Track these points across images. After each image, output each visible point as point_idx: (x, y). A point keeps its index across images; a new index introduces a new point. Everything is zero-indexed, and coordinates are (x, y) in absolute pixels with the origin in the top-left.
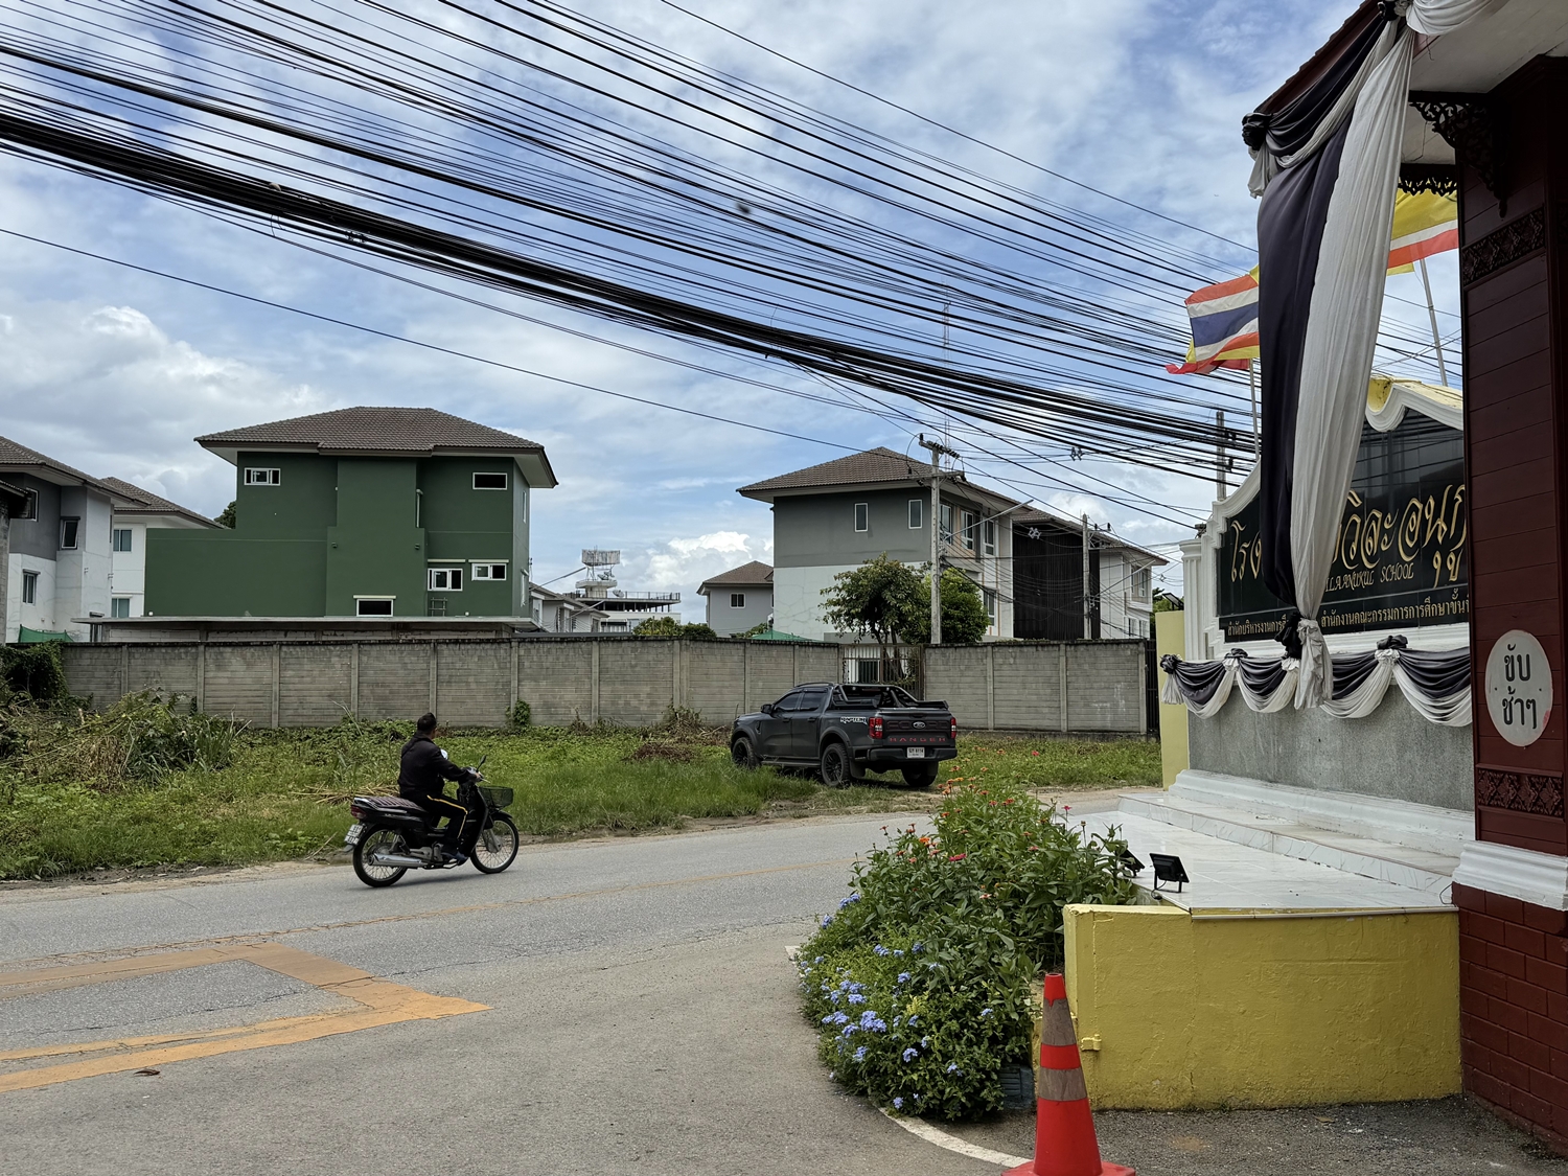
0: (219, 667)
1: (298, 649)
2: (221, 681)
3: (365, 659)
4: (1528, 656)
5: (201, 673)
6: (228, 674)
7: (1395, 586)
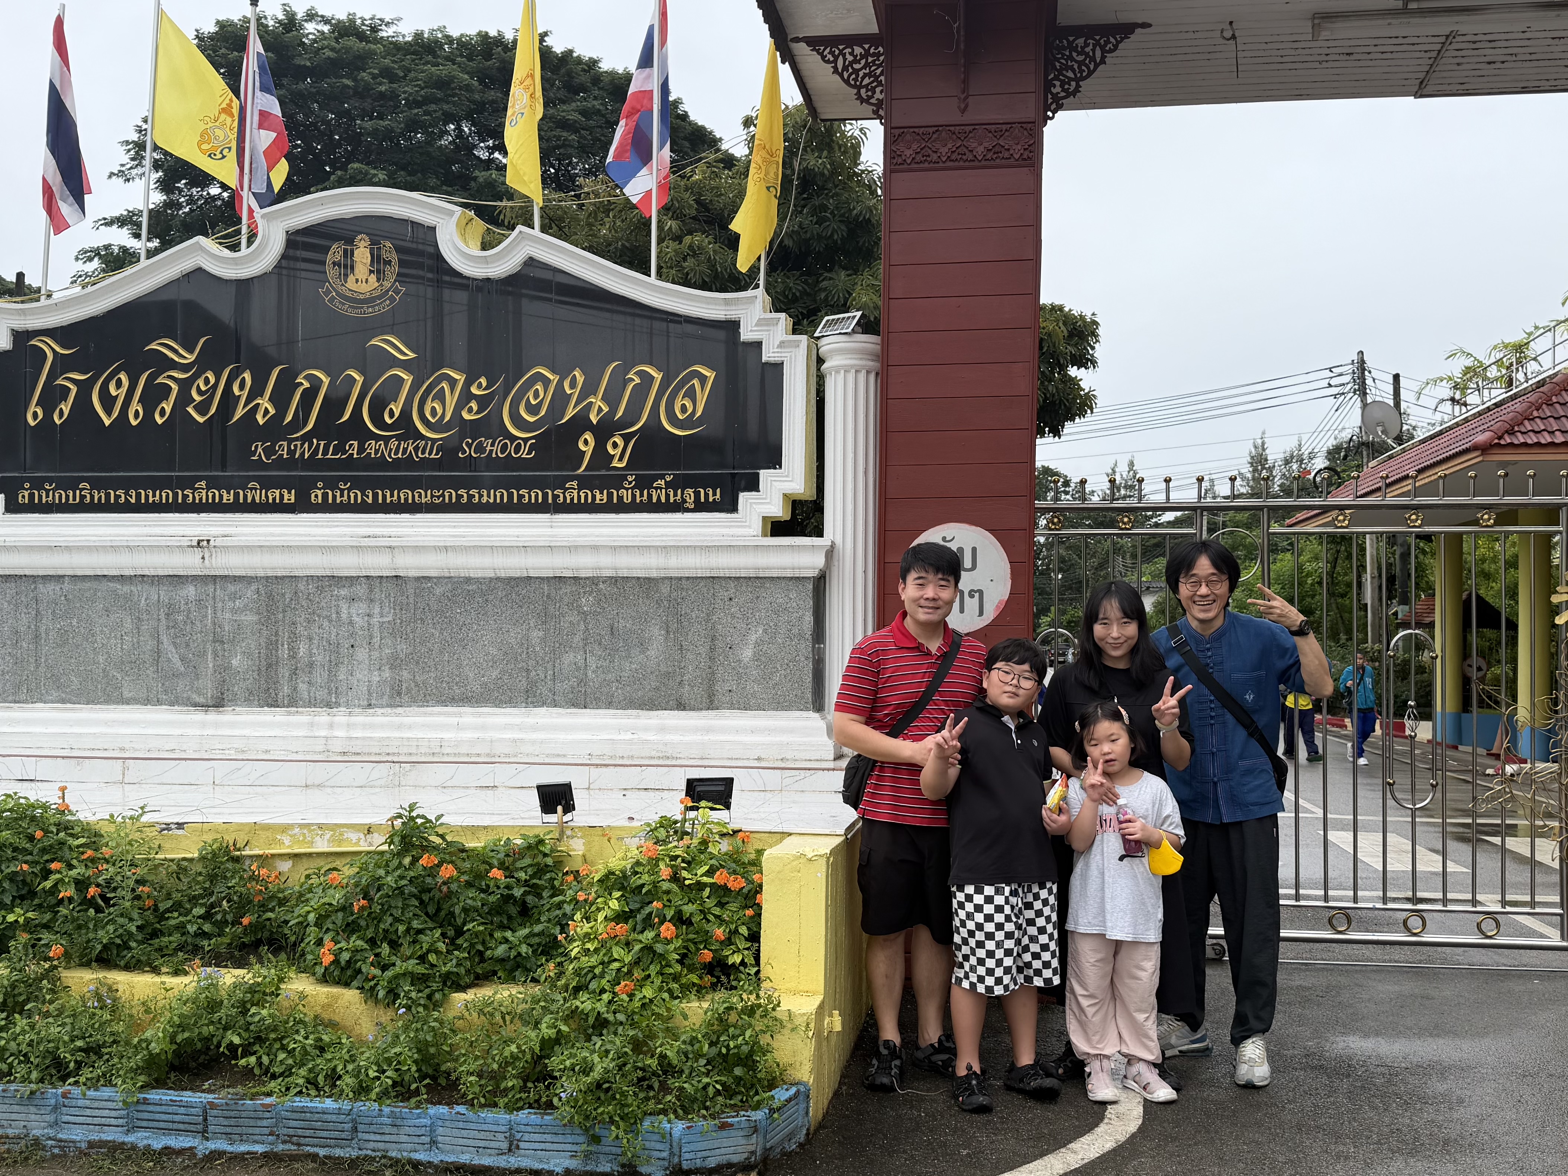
4: (974, 550)
7: (492, 463)
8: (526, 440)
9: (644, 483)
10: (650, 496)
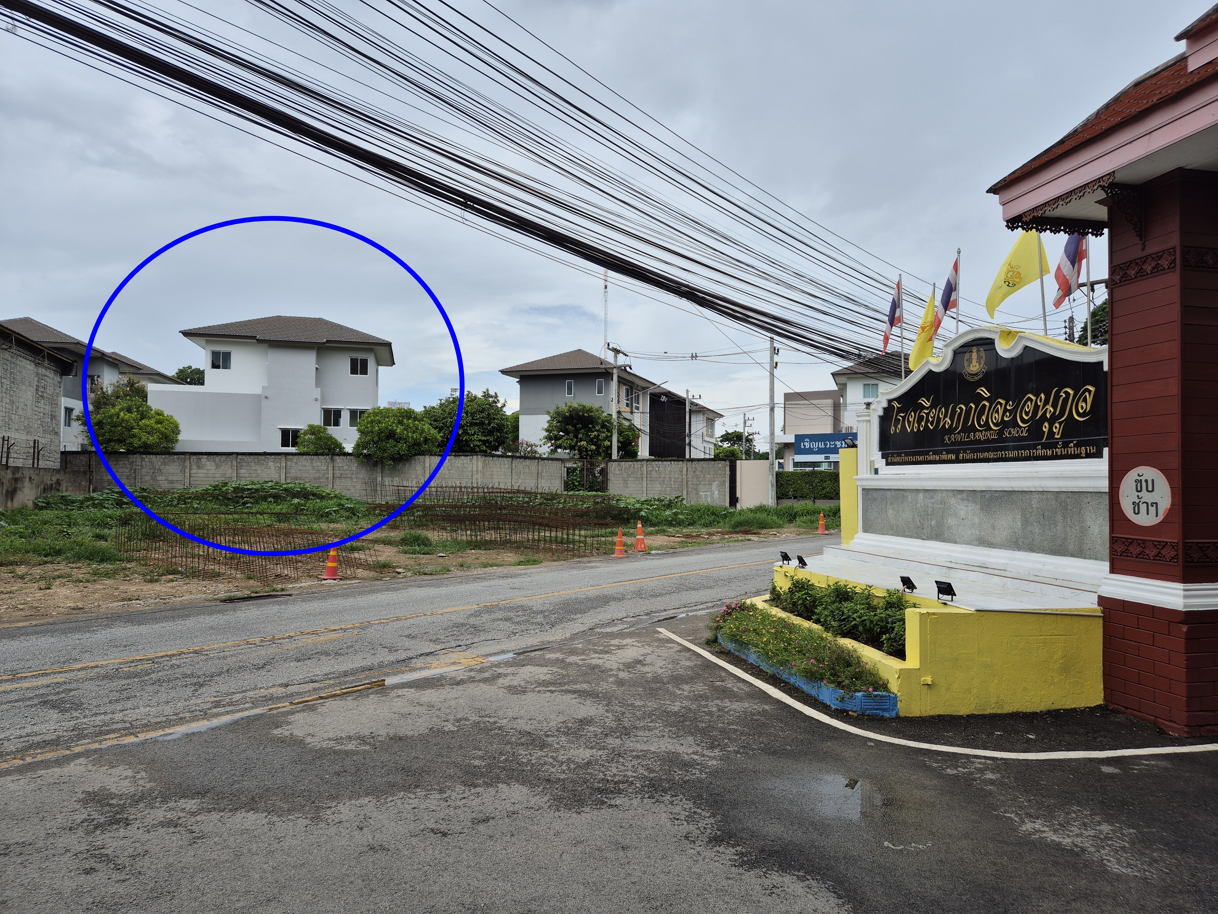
0: (199, 467)
1: (248, 457)
2: (200, 475)
3: (289, 463)
4: (1153, 480)
5: (187, 470)
6: (205, 471)
7: (1014, 439)
8: (1025, 428)
9: (1065, 445)
10: (1068, 451)
